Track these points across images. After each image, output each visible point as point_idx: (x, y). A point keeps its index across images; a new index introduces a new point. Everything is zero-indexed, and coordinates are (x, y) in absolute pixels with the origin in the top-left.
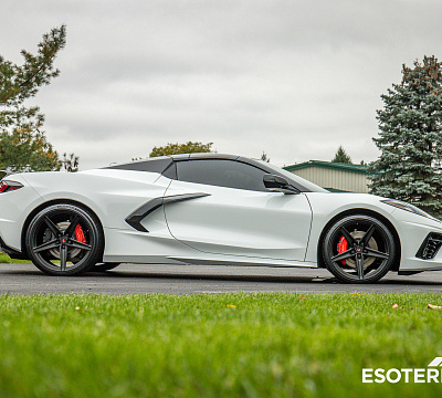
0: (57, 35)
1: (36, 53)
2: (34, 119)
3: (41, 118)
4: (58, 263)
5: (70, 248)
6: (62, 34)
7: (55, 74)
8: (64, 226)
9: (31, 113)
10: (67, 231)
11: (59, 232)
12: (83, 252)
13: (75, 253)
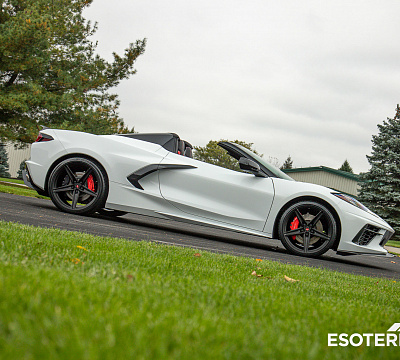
0: (140, 45)
1: (122, 56)
2: (113, 103)
3: (118, 103)
4: (70, 203)
5: (81, 193)
6: (144, 44)
7: (134, 73)
8: (80, 175)
9: (112, 98)
10: (82, 179)
11: (75, 179)
12: (92, 197)
13: (85, 198)
